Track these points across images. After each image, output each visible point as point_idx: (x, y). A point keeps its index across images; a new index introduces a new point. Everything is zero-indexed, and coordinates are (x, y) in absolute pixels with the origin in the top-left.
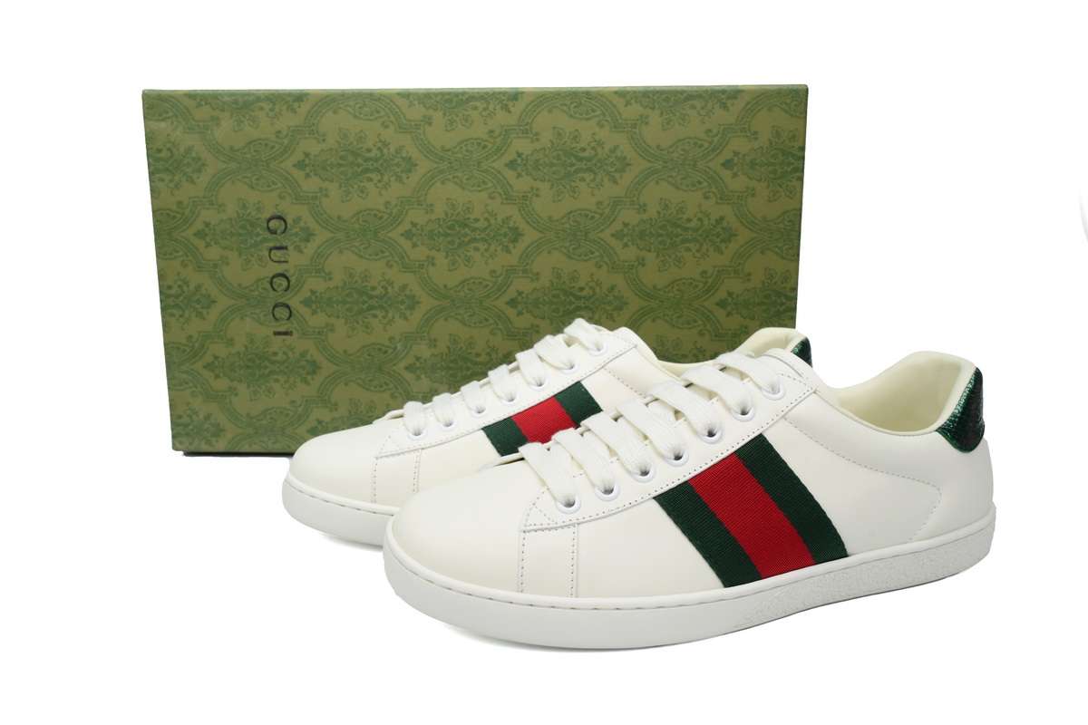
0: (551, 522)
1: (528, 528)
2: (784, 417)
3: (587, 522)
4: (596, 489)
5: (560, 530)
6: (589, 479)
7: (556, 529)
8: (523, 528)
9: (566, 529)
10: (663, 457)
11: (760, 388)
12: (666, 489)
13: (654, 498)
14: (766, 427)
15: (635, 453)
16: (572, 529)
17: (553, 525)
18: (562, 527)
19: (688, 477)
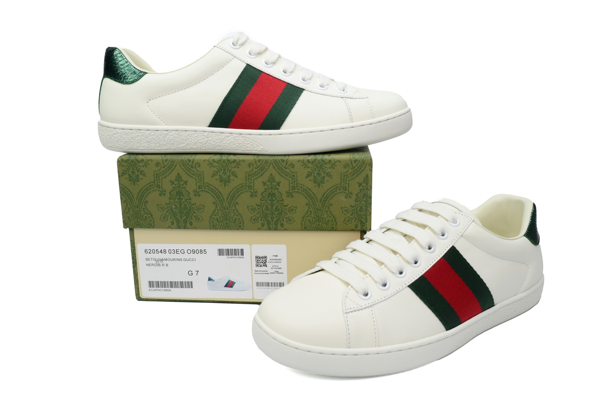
0: (359, 306)
1: (348, 311)
2: (462, 236)
3: (377, 303)
4: (377, 284)
5: (364, 310)
6: (373, 279)
7: (362, 309)
8: (345, 311)
9: (367, 309)
10: (408, 262)
11: (447, 220)
12: (413, 280)
13: (409, 286)
14: (454, 241)
15: (394, 262)
16: (370, 309)
17: (360, 308)
18: (365, 308)
19: (423, 273)
